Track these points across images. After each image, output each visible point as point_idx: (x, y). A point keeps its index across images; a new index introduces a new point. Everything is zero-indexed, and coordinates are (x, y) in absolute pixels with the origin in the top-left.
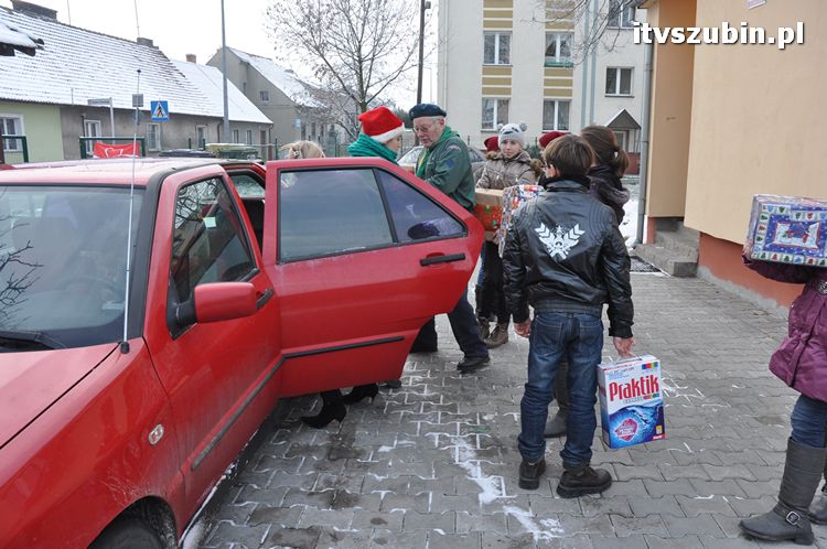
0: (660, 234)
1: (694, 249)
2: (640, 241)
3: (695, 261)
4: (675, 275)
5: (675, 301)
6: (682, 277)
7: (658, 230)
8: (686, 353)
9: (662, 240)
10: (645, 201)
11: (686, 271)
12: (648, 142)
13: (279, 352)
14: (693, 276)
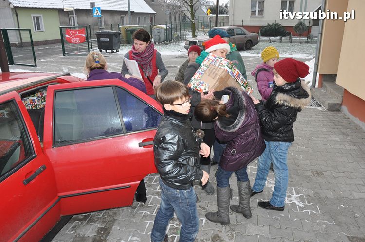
0: (325, 83)
1: (340, 96)
2: (314, 86)
3: (340, 103)
4: (329, 110)
5: (324, 129)
6: (332, 111)
7: (324, 81)
8: (319, 174)
9: (325, 87)
10: (318, 65)
11: (335, 108)
12: (321, 34)
13: (57, 195)
14: (338, 111)
